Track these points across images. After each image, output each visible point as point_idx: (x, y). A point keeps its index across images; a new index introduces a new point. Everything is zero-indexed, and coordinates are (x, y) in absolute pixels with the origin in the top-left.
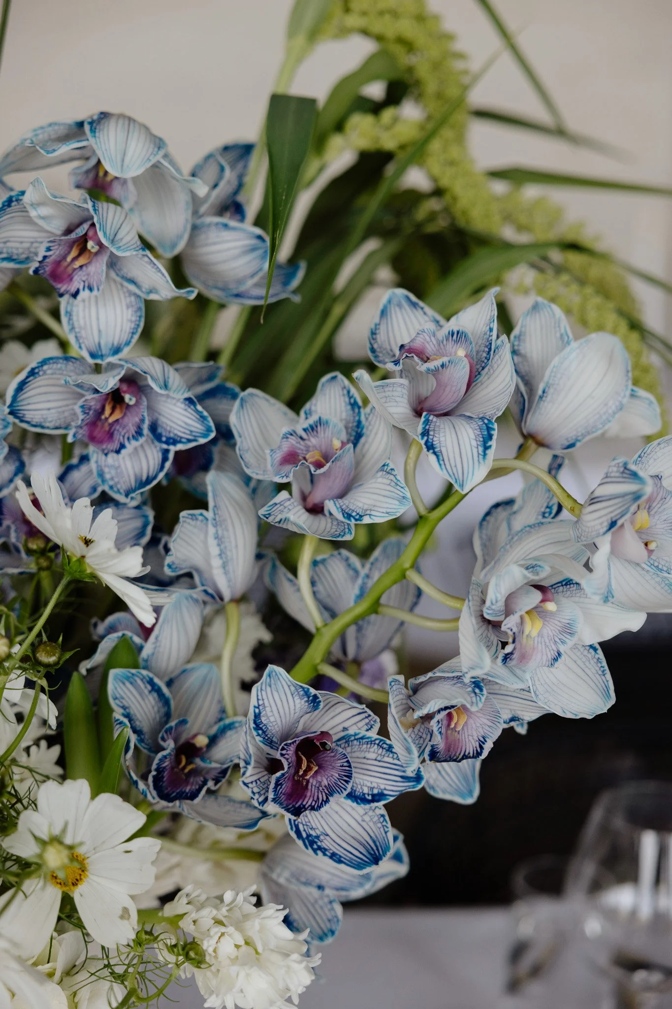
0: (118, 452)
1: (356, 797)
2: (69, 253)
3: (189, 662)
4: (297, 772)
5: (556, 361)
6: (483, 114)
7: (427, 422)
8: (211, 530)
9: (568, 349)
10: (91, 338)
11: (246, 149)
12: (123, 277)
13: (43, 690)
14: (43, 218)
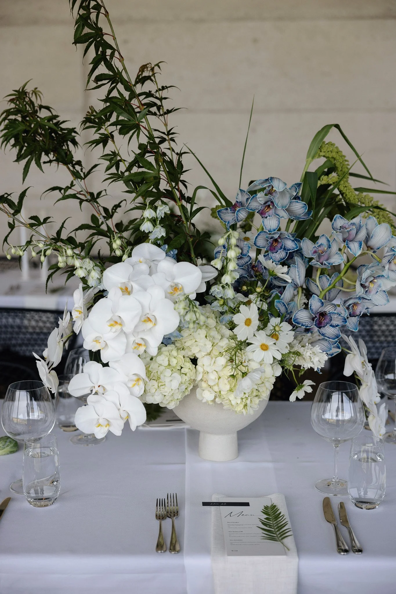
0: (276, 252)
1: (332, 326)
2: (265, 208)
3: (290, 302)
4: (320, 319)
5: (374, 229)
6: (352, 174)
7: (347, 242)
8: (297, 269)
9: (377, 227)
10: (268, 228)
11: (300, 184)
12: (276, 214)
13: (264, 302)
14: (260, 201)
